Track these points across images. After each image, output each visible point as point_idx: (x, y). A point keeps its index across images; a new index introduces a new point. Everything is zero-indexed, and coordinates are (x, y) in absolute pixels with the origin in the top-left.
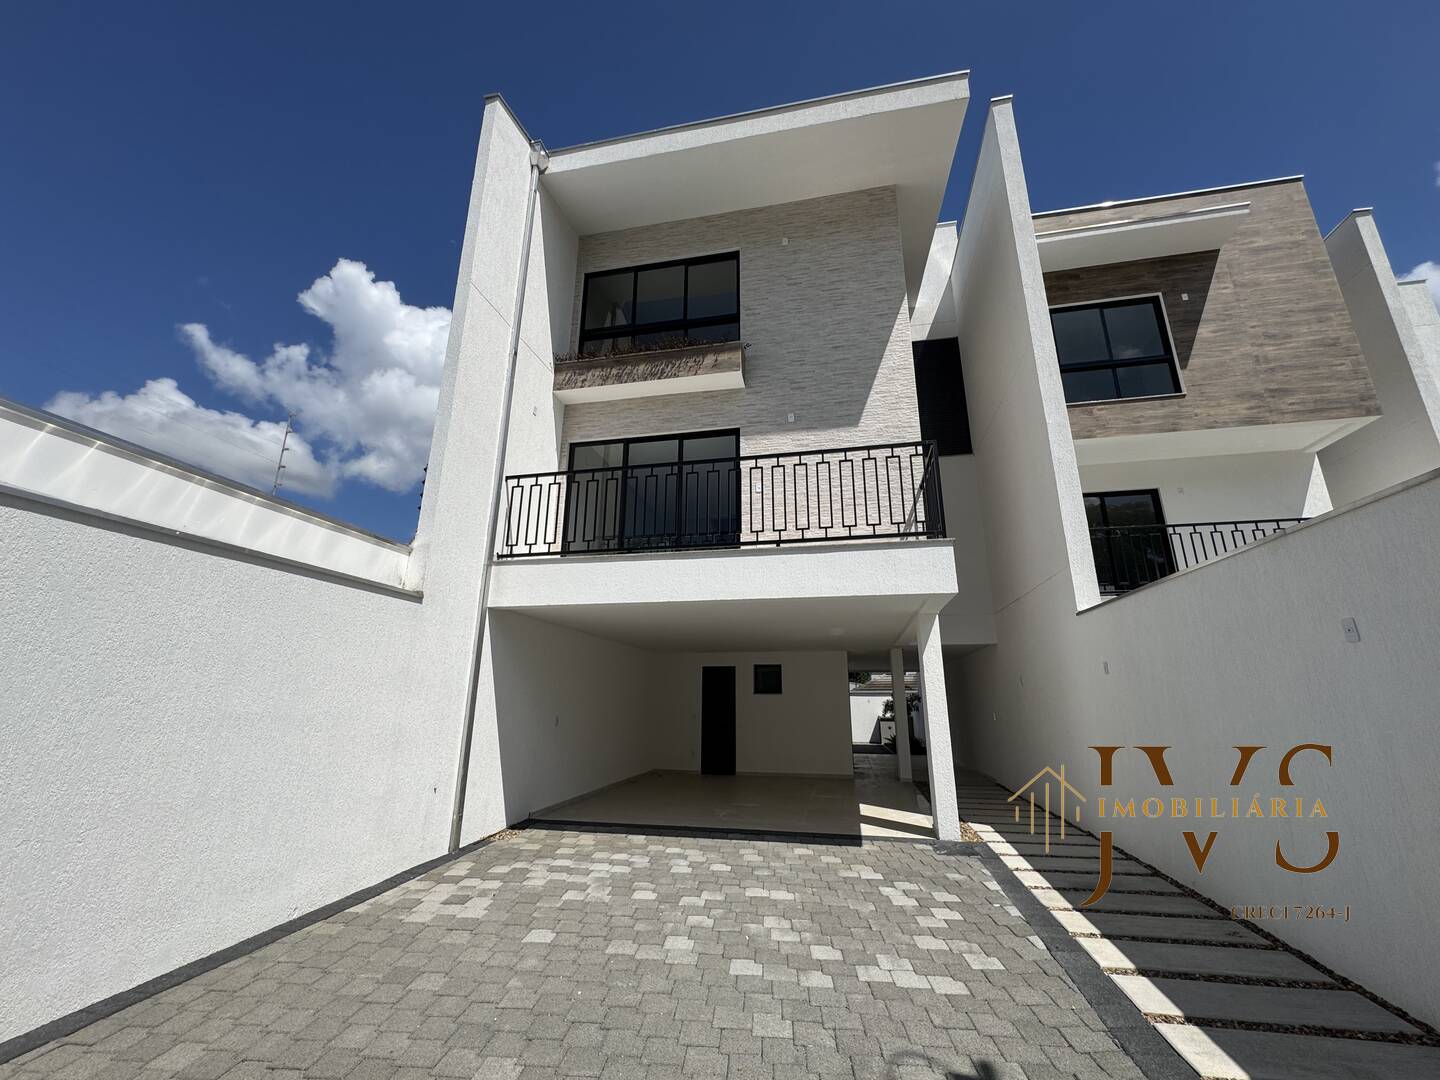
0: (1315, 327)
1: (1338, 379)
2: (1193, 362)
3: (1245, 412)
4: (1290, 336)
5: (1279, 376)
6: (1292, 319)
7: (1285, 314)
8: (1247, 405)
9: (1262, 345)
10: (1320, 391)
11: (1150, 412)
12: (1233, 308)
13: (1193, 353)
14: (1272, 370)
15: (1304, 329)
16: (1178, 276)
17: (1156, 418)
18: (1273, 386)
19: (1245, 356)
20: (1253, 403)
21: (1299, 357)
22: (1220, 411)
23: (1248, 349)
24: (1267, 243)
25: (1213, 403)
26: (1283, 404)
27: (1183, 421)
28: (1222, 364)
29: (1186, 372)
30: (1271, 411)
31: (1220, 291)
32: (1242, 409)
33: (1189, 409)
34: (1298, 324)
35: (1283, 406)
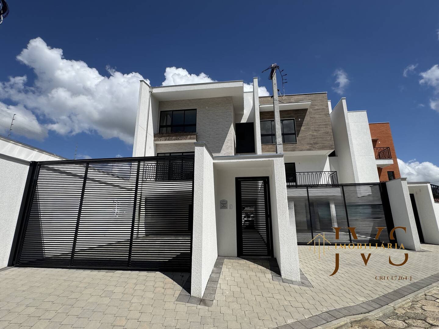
0: (324, 129)
1: (328, 141)
2: (300, 135)
3: (309, 148)
4: (319, 131)
5: (316, 140)
6: (320, 127)
7: (319, 125)
8: (309, 146)
9: (313, 132)
10: (323, 143)
11: (290, 147)
12: (309, 123)
13: (300, 133)
14: (315, 138)
15: (322, 129)
16: (299, 114)
17: (291, 148)
18: (315, 142)
19: (310, 134)
20: (310, 146)
21: (320, 136)
22: (303, 147)
23: (311, 133)
24: (318, 108)
25: (302, 145)
26: (316, 146)
27: (296, 149)
28: (305, 136)
29: (298, 138)
30: (313, 148)
31: (307, 119)
32: (308, 147)
33: (297, 146)
34: (321, 128)
35: (316, 147)
